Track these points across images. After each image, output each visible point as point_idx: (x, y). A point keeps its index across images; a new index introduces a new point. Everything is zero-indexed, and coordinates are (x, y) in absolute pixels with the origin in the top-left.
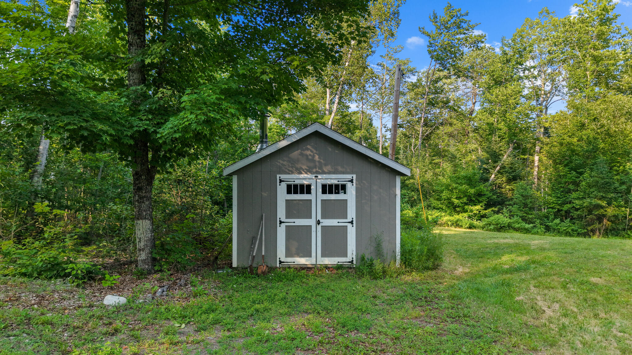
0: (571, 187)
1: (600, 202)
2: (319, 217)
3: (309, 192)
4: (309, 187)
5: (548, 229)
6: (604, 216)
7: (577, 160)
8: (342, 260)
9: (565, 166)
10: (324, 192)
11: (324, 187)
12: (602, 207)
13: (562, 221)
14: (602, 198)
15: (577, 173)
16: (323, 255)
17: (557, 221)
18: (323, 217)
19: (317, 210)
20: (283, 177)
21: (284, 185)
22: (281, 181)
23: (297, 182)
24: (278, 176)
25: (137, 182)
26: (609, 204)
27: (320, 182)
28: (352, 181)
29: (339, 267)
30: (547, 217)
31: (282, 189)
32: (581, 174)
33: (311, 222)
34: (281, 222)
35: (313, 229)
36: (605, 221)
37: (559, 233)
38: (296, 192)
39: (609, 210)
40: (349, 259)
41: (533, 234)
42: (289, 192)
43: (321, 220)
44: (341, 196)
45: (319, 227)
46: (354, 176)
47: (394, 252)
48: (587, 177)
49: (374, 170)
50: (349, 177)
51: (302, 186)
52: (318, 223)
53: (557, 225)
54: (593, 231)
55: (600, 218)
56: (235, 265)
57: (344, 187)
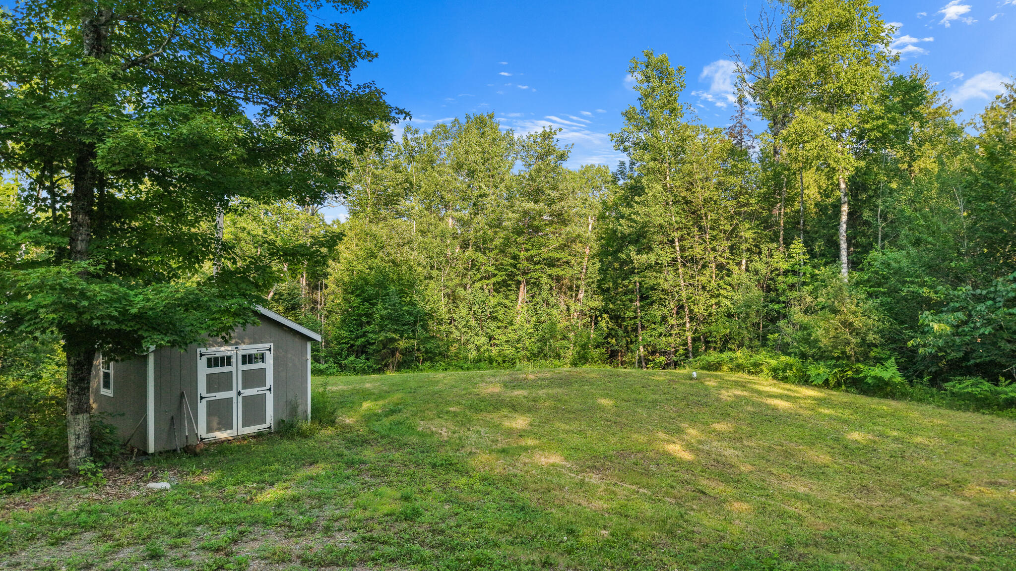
0: (364, 319)
1: (394, 335)
2: (240, 389)
3: (229, 364)
4: (229, 358)
5: (343, 368)
6: (397, 349)
7: (371, 291)
8: (261, 427)
9: (357, 296)
10: (244, 363)
11: (244, 357)
12: (396, 340)
13: (357, 357)
14: (396, 331)
15: (371, 304)
16: (244, 425)
17: (352, 358)
18: (244, 387)
19: (237, 381)
20: (203, 350)
21: (204, 359)
22: (201, 355)
23: (218, 355)
24: (198, 350)
25: (79, 373)
26: (401, 337)
27: (240, 353)
28: (270, 350)
29: (258, 436)
30: (340, 354)
31: (202, 363)
32: (373, 305)
33: (232, 394)
34: (202, 398)
35: (234, 401)
36: (398, 354)
37: (355, 371)
38: (216, 365)
39: (401, 343)
40: (267, 425)
41: (328, 375)
42: (209, 365)
43: (242, 391)
44: (260, 365)
45: (240, 398)
46: (272, 345)
47: (306, 412)
48: (380, 310)
49: (290, 338)
50: (267, 346)
51: (222, 358)
52: (239, 393)
53: (352, 363)
54: (386, 366)
55: (393, 352)
56: (151, 449)
57: (262, 357)
